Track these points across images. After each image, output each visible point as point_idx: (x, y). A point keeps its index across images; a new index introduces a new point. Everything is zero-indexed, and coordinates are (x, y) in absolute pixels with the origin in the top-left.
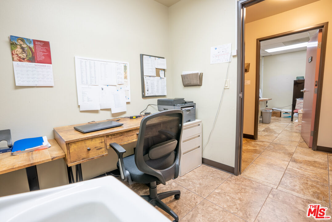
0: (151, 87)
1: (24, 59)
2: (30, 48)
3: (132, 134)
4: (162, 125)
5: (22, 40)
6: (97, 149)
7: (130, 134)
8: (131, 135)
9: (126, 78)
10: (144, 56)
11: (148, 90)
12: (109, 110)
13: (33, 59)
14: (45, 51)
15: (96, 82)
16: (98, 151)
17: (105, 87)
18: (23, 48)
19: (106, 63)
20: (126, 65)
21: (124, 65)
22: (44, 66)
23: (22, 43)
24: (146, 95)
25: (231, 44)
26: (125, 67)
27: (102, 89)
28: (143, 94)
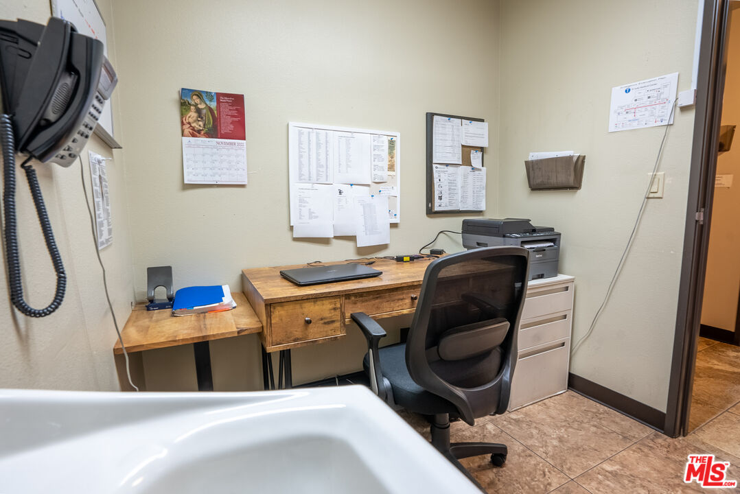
0: (449, 189)
1: (199, 132)
2: (211, 110)
3: (401, 297)
4: (471, 280)
5: (199, 94)
6: (325, 323)
7: (397, 297)
8: (399, 300)
9: (391, 168)
10: (436, 118)
11: (440, 198)
12: (352, 238)
13: (213, 132)
14: (235, 113)
15: (327, 176)
16: (327, 326)
17: (345, 188)
18: (198, 111)
19: (349, 134)
20: (394, 139)
21: (390, 138)
22: (231, 144)
23: (198, 101)
24: (437, 209)
25: (678, 73)
26: (392, 144)
27: (340, 193)
28: (430, 205)
